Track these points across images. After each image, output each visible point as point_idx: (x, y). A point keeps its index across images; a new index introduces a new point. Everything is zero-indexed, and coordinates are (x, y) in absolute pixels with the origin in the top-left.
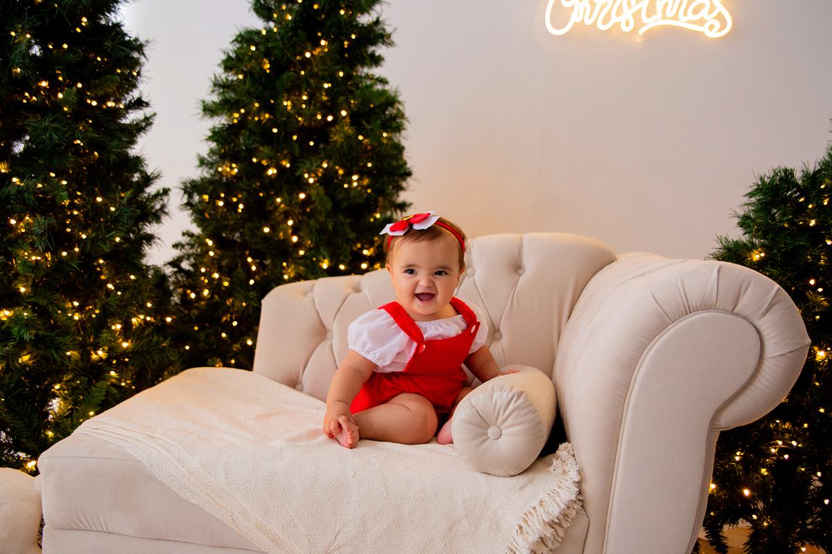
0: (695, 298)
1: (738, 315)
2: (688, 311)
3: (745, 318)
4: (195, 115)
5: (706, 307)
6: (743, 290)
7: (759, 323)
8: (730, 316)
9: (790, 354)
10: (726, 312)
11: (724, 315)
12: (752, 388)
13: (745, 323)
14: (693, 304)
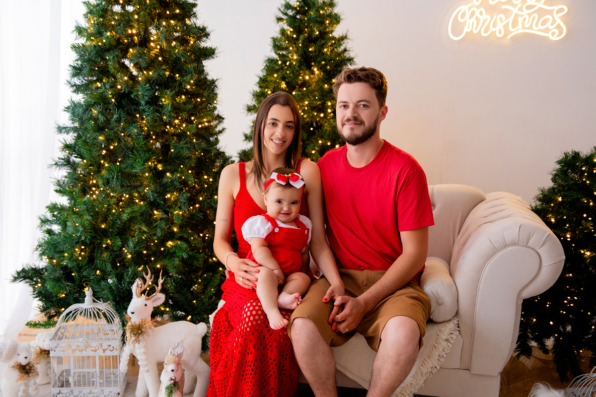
0: (508, 240)
1: (529, 247)
2: (506, 246)
3: (532, 249)
4: (242, 113)
5: (514, 244)
6: (531, 236)
7: (539, 251)
8: (525, 248)
9: (554, 265)
10: (524, 246)
11: (522, 248)
12: (536, 280)
13: (532, 251)
14: (508, 243)
